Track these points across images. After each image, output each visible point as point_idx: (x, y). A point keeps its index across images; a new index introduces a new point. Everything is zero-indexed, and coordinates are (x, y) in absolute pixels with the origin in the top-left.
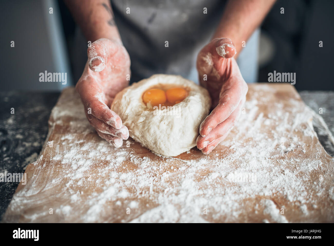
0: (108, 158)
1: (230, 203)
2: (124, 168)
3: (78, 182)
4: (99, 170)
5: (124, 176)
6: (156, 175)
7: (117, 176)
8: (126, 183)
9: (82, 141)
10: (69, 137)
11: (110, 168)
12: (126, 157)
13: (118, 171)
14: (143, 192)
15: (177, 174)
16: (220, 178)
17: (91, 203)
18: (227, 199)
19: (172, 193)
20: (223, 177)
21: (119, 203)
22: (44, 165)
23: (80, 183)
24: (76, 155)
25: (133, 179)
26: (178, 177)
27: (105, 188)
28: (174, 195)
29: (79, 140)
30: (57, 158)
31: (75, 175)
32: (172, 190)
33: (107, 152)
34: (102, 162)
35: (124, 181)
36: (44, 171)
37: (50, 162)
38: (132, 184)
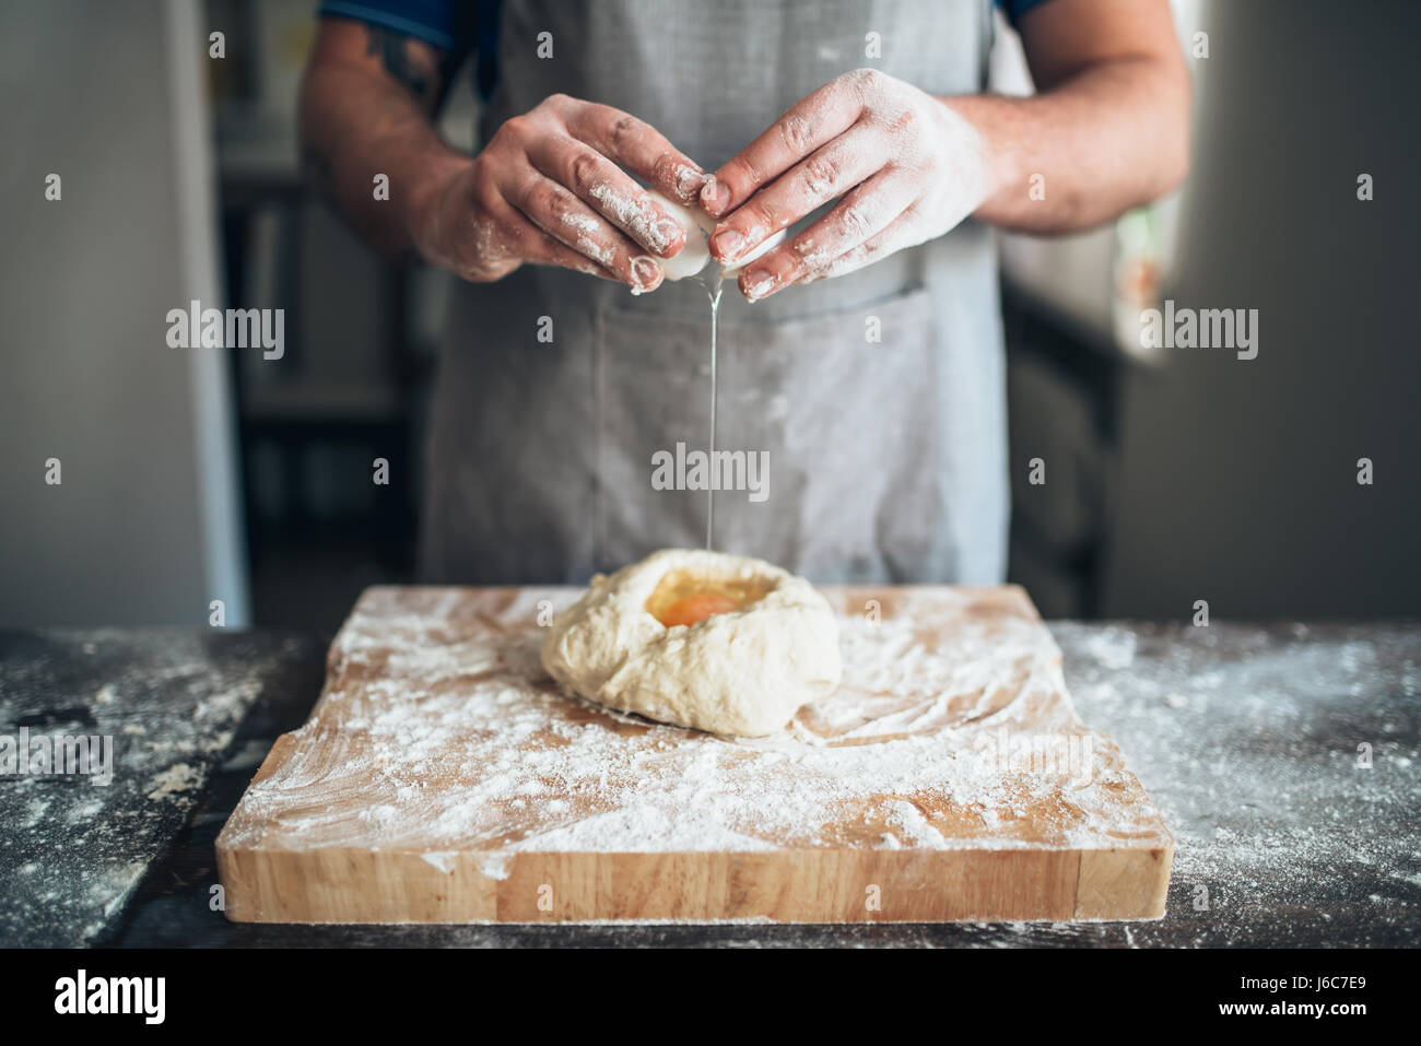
0: (493, 726)
1: (803, 806)
2: (534, 743)
3: (413, 766)
4: (469, 746)
5: (532, 757)
6: (617, 757)
7: (516, 757)
8: (539, 770)
9: (421, 694)
10: (389, 686)
11: (498, 743)
12: (540, 724)
13: (519, 747)
14: (583, 786)
15: (674, 756)
16: (787, 762)
17: (447, 802)
18: (797, 798)
19: (659, 787)
20: (793, 761)
21: (520, 803)
22: (324, 736)
23: (417, 769)
24: (406, 720)
25: (558, 763)
26: (675, 761)
27: (483, 777)
28: (660, 790)
29: (414, 691)
30: (356, 724)
31: (405, 754)
32: (656, 782)
33: (489, 716)
34: (476, 732)
35: (535, 767)
36: (325, 746)
37: (336, 731)
38: (554, 771)
